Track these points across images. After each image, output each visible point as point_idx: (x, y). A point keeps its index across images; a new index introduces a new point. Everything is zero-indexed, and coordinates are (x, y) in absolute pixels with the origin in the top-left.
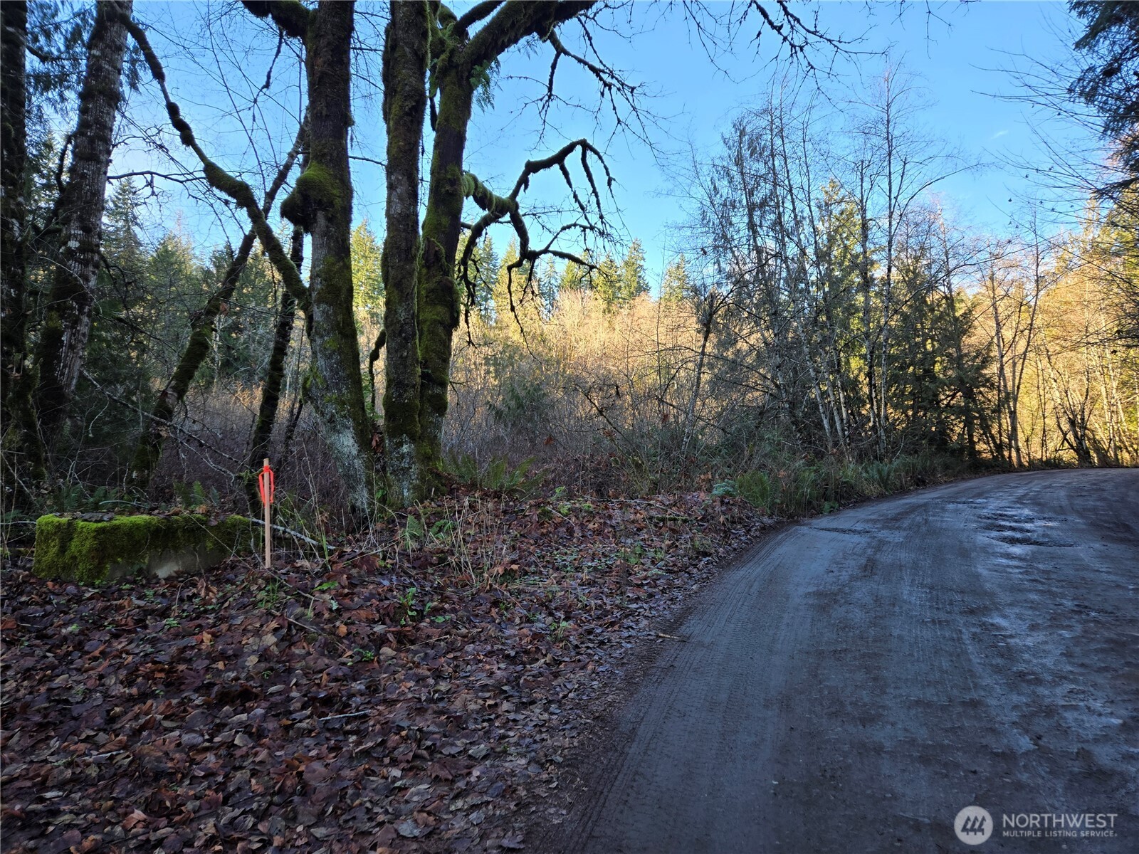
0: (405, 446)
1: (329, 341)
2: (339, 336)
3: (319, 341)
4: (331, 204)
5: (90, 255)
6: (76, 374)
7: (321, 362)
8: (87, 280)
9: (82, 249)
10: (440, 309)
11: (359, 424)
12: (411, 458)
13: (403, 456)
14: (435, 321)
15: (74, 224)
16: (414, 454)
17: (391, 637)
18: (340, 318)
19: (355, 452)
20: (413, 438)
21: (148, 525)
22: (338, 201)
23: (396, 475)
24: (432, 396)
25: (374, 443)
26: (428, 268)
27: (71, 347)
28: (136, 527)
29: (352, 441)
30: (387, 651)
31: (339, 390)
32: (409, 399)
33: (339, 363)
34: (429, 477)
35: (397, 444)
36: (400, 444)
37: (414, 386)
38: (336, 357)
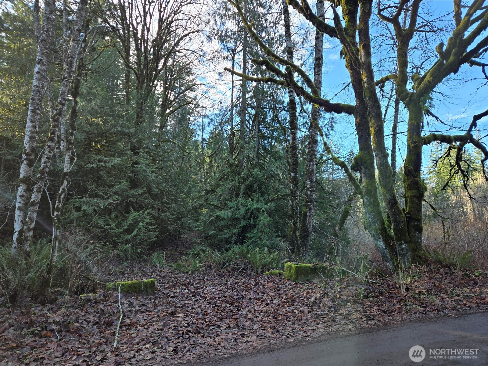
0: (403, 245)
1: (370, 209)
2: (372, 206)
3: (366, 209)
4: (366, 163)
5: (312, 189)
6: (312, 225)
7: (368, 216)
8: (312, 196)
9: (310, 188)
10: (413, 191)
11: (384, 237)
12: (407, 250)
13: (403, 249)
14: (412, 196)
15: (308, 180)
16: (407, 248)
17: (352, 300)
18: (372, 200)
19: (384, 248)
20: (406, 242)
21: (309, 266)
22: (368, 162)
23: (401, 257)
24: (414, 225)
25: (391, 244)
26: (407, 176)
27: (310, 216)
28: (306, 267)
29: (382, 243)
30: (349, 304)
31: (375, 225)
32: (402, 227)
33: (374, 216)
34: (416, 258)
35: (399, 244)
36: (401, 244)
37: (402, 222)
38: (372, 214)
